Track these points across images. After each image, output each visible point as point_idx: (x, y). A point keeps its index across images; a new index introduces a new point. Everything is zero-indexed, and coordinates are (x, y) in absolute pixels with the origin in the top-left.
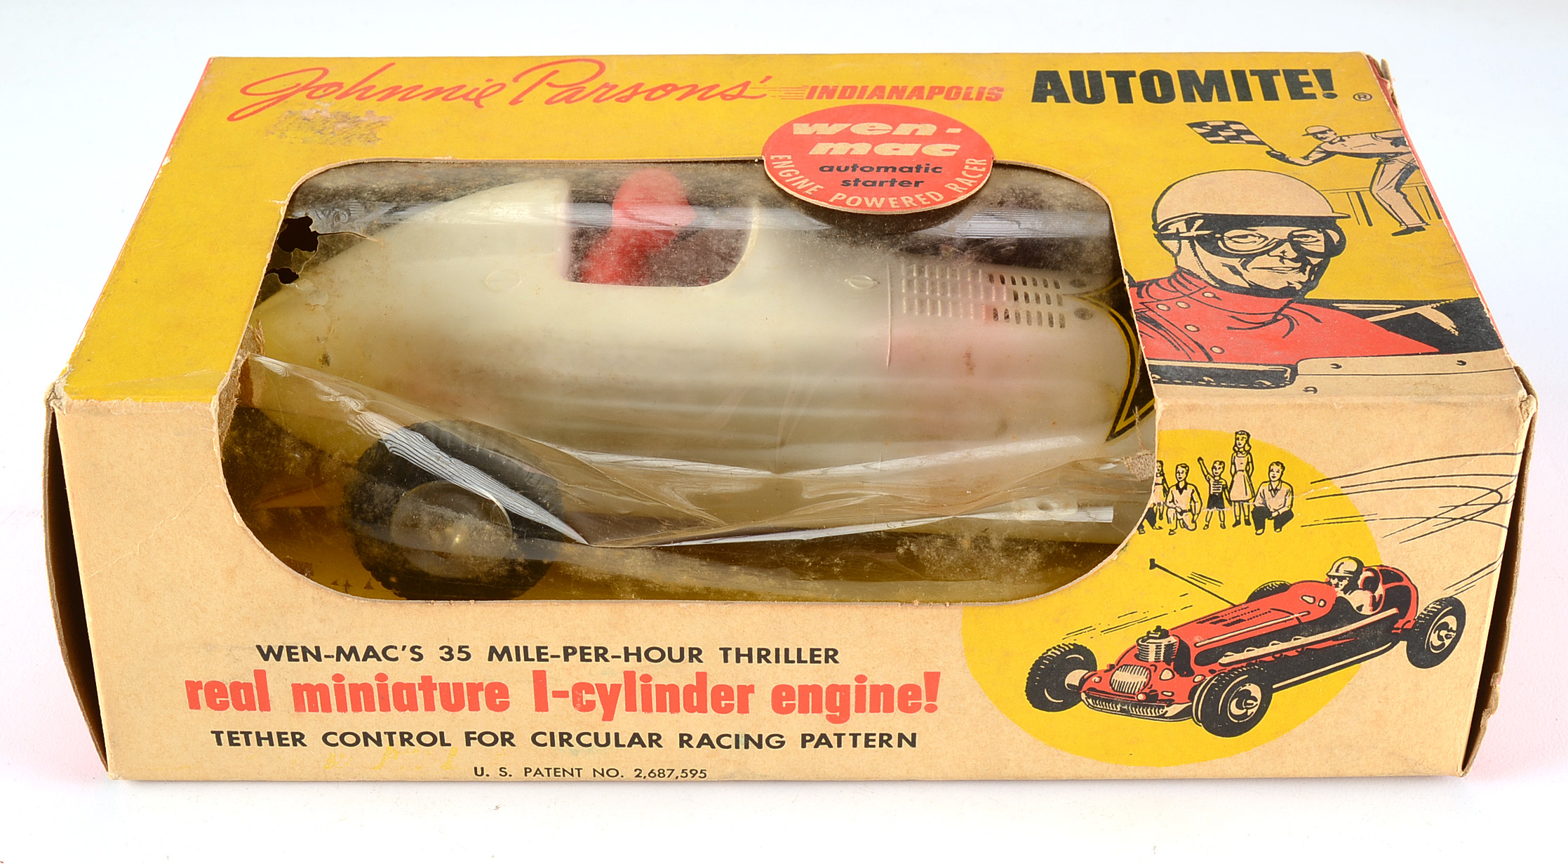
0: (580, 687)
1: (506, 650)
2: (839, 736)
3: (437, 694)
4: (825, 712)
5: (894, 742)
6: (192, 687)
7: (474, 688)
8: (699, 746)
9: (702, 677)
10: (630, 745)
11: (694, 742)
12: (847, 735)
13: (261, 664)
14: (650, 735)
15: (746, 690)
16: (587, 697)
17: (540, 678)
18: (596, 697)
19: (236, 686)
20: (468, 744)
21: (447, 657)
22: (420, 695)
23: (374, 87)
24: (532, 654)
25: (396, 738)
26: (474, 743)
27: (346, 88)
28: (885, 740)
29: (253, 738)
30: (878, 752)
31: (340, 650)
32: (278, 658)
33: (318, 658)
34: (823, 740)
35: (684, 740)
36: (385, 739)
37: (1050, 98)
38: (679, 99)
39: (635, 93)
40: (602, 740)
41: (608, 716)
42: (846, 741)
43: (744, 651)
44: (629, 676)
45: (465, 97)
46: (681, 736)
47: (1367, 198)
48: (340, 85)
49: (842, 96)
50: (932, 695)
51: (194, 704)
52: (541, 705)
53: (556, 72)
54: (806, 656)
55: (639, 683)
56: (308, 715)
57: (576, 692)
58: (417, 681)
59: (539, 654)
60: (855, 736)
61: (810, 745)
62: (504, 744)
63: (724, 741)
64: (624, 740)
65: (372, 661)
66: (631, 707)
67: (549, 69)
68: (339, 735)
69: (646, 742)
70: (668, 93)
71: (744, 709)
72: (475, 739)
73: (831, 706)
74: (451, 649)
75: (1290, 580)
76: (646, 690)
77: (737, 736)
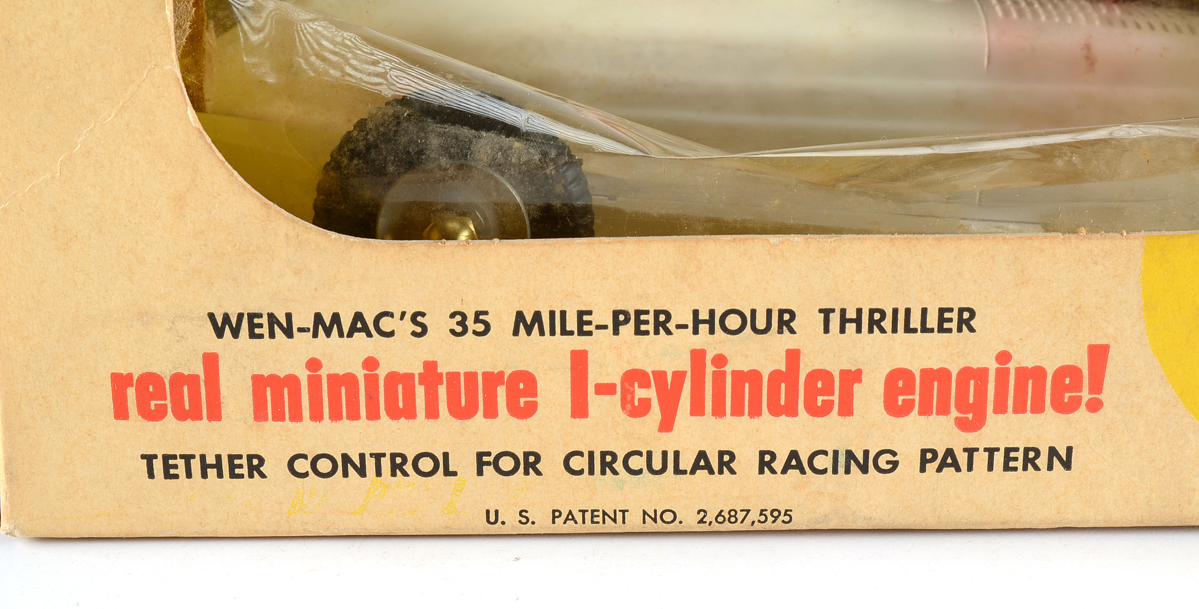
0: (635, 377)
1: (537, 316)
2: (970, 452)
3: (442, 390)
4: (954, 413)
5: (1043, 461)
6: (120, 382)
7: (493, 379)
8: (784, 471)
9: (793, 356)
10: (693, 472)
11: (778, 465)
12: (981, 450)
13: (214, 344)
14: (721, 454)
15: (852, 377)
16: (640, 393)
17: (579, 360)
18: (651, 393)
19: (178, 380)
20: (480, 473)
21: (459, 329)
22: (420, 391)
24: (572, 324)
25: (386, 463)
26: (488, 470)
28: (1030, 459)
29: (196, 464)
30: (1022, 478)
31: (318, 318)
32: (235, 333)
33: (289, 333)
34: (949, 460)
35: (766, 461)
36: (370, 463)
40: (657, 465)
41: (667, 425)
42: (981, 459)
43: (851, 314)
44: (698, 356)
46: (762, 454)
50: (1097, 385)
51: (121, 412)
52: (579, 409)
54: (932, 321)
55: (710, 369)
56: (271, 425)
57: (627, 384)
58: (417, 369)
59: (581, 323)
60: (991, 451)
61: (932, 467)
62: (526, 473)
63: (820, 462)
64: (686, 463)
65: (359, 336)
66: (697, 409)
68: (310, 459)
69: (715, 466)
71: (846, 410)
72: (488, 464)
73: (962, 406)
74: (464, 317)
76: (719, 378)
77: (836, 453)
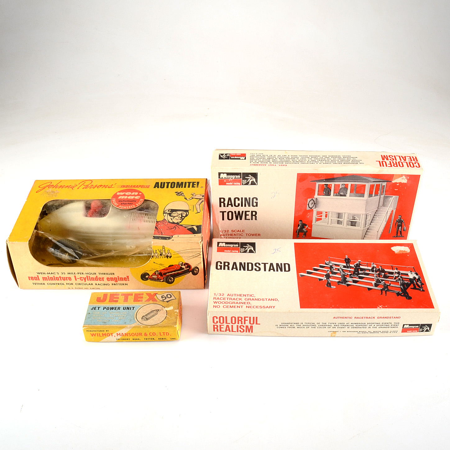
0: (80, 278)
1: (70, 273)
2: (117, 284)
3: (62, 279)
4: (114, 281)
5: (124, 284)
6: (29, 277)
7: (67, 278)
9: (97, 276)
11: (97, 284)
13: (38, 275)
14: (91, 284)
15: (103, 278)
16: (82, 279)
17: (75, 276)
18: (83, 279)
19: (35, 277)
21: (62, 274)
22: (59, 279)
23: (58, 186)
24: (73, 273)
25: (57, 284)
26: (68, 285)
27: (54, 186)
28: (123, 284)
29: (38, 284)
30: (122, 286)
31: (48, 273)
32: (40, 274)
33: (45, 274)
34: (115, 284)
36: (56, 284)
37: (156, 187)
38: (102, 188)
39: (96, 187)
40: (85, 284)
41: (85, 281)
42: (118, 284)
43: (102, 273)
44: (87, 276)
45: (71, 187)
46: (95, 284)
47: (194, 206)
48: (53, 185)
49: (126, 187)
50: (128, 279)
51: (30, 279)
52: (76, 280)
53: (85, 183)
54: (110, 274)
55: (88, 277)
56: (45, 281)
58: (59, 277)
60: (119, 284)
61: (113, 285)
62: (72, 285)
63: (101, 284)
64: (88, 284)
65: (52, 274)
66: (88, 280)
67: (84, 182)
68: (49, 283)
70: (101, 187)
71: (103, 280)
73: (115, 280)
75: (173, 265)
76: (90, 278)
77: (103, 284)
